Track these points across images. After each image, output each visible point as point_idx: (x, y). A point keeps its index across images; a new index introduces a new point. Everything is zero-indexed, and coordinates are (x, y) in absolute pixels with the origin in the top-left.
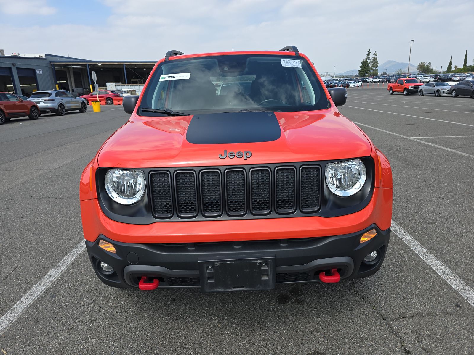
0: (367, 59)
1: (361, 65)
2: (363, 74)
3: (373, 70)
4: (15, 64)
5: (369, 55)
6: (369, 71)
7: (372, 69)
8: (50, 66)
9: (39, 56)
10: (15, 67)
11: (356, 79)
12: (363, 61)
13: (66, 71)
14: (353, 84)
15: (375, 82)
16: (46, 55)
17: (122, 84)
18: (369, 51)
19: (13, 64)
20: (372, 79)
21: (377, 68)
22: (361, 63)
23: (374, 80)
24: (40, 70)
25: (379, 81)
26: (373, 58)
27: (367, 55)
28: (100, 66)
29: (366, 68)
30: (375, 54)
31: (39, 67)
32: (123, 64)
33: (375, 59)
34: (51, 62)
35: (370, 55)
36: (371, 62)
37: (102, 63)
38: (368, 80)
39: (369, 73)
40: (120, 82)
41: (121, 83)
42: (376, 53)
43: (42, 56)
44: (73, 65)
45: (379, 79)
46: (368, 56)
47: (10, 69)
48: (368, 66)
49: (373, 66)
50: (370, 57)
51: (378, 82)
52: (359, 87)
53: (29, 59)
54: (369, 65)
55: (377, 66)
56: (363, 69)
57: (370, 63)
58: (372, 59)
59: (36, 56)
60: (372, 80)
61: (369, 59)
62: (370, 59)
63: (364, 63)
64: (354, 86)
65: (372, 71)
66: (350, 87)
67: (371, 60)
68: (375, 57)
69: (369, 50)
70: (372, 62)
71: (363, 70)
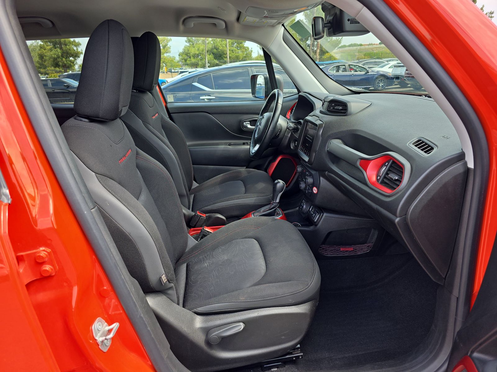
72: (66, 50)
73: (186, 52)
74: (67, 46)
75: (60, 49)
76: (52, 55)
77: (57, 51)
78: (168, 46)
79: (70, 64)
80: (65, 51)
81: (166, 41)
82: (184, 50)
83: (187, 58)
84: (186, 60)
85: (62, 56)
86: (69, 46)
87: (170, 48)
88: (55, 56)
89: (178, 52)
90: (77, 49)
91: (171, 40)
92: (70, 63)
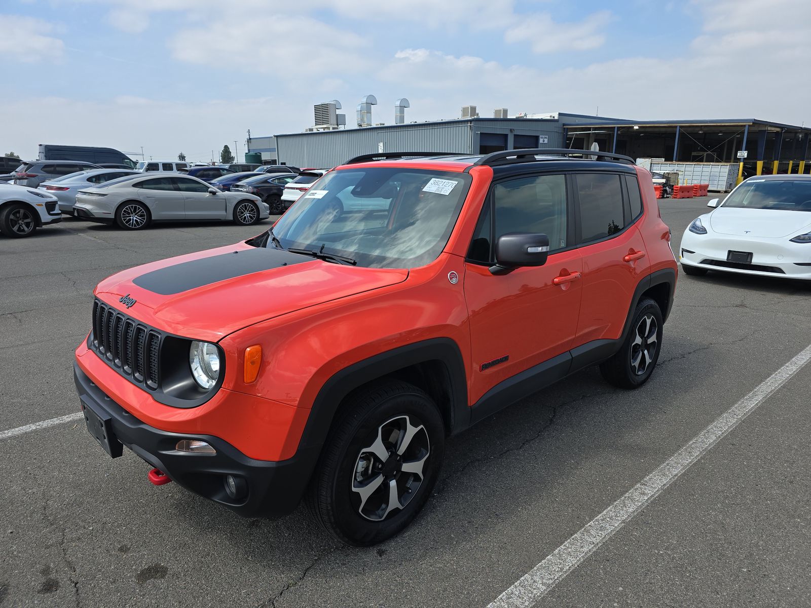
4: (513, 130)
8: (561, 131)
9: (551, 117)
10: (513, 133)
13: (583, 139)
16: (560, 114)
17: (665, 161)
19: (511, 131)
24: (546, 138)
28: (636, 129)
31: (545, 132)
32: (676, 127)
34: (564, 125)
37: (640, 125)
40: (661, 158)
41: (663, 159)
43: (554, 117)
44: (595, 129)
47: (506, 136)
53: (534, 122)
59: (546, 116)
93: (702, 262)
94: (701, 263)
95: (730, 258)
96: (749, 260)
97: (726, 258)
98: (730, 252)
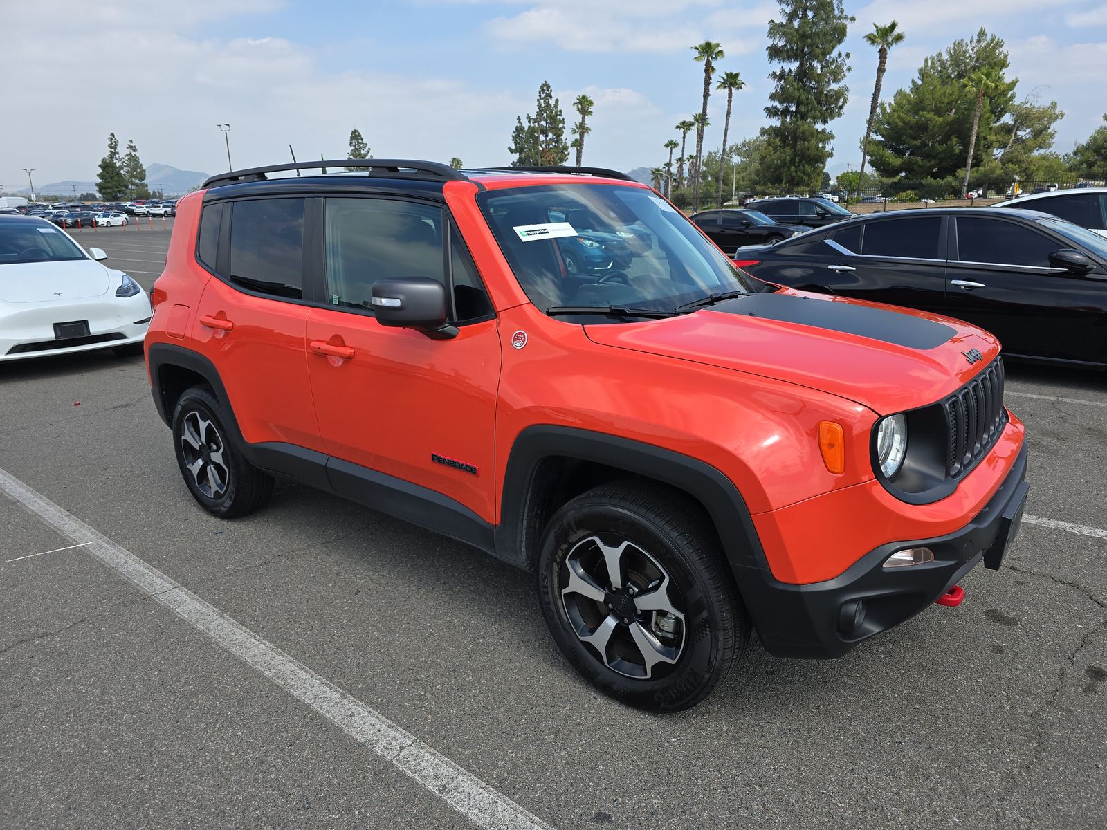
0: (112, 158)
1: (101, 171)
2: (110, 193)
3: (136, 185)
5: (115, 148)
6: (126, 187)
7: (133, 184)
11: (101, 206)
12: (104, 160)
14: (106, 220)
15: (154, 215)
18: (112, 139)
20: (147, 207)
21: (145, 182)
22: (100, 166)
23: (153, 211)
25: (166, 212)
26: (127, 155)
27: (111, 147)
29: (116, 178)
30: (130, 147)
33: (135, 160)
35: (118, 147)
36: (124, 164)
38: (137, 211)
39: (128, 191)
42: (132, 144)
45: (163, 207)
46: (113, 150)
48: (119, 174)
49: (132, 176)
50: (118, 153)
51: (163, 215)
52: (122, 225)
54: (122, 172)
55: (142, 175)
56: (109, 183)
57: (122, 169)
58: (127, 158)
60: (148, 209)
61: (117, 158)
62: (121, 157)
63: (108, 168)
64: (108, 225)
65: (134, 187)
66: (99, 226)
67: (123, 160)
68: (133, 153)
69: (113, 135)
70: (128, 165)
71: (109, 185)
72: (802, 150)
73: (1097, 146)
74: (806, 143)
75: (791, 149)
76: (773, 160)
77: (785, 153)
78: (1050, 131)
79: (802, 178)
80: (800, 153)
81: (1046, 119)
82: (1094, 139)
83: (1097, 160)
84: (1090, 165)
85: (792, 162)
86: (808, 142)
87: (1052, 136)
88: (779, 162)
89: (1075, 144)
90: (824, 147)
91: (1062, 116)
92: (802, 174)
93: (11, 352)
94: (9, 353)
95: (59, 334)
96: (85, 331)
97: (54, 336)
98: (56, 326)
